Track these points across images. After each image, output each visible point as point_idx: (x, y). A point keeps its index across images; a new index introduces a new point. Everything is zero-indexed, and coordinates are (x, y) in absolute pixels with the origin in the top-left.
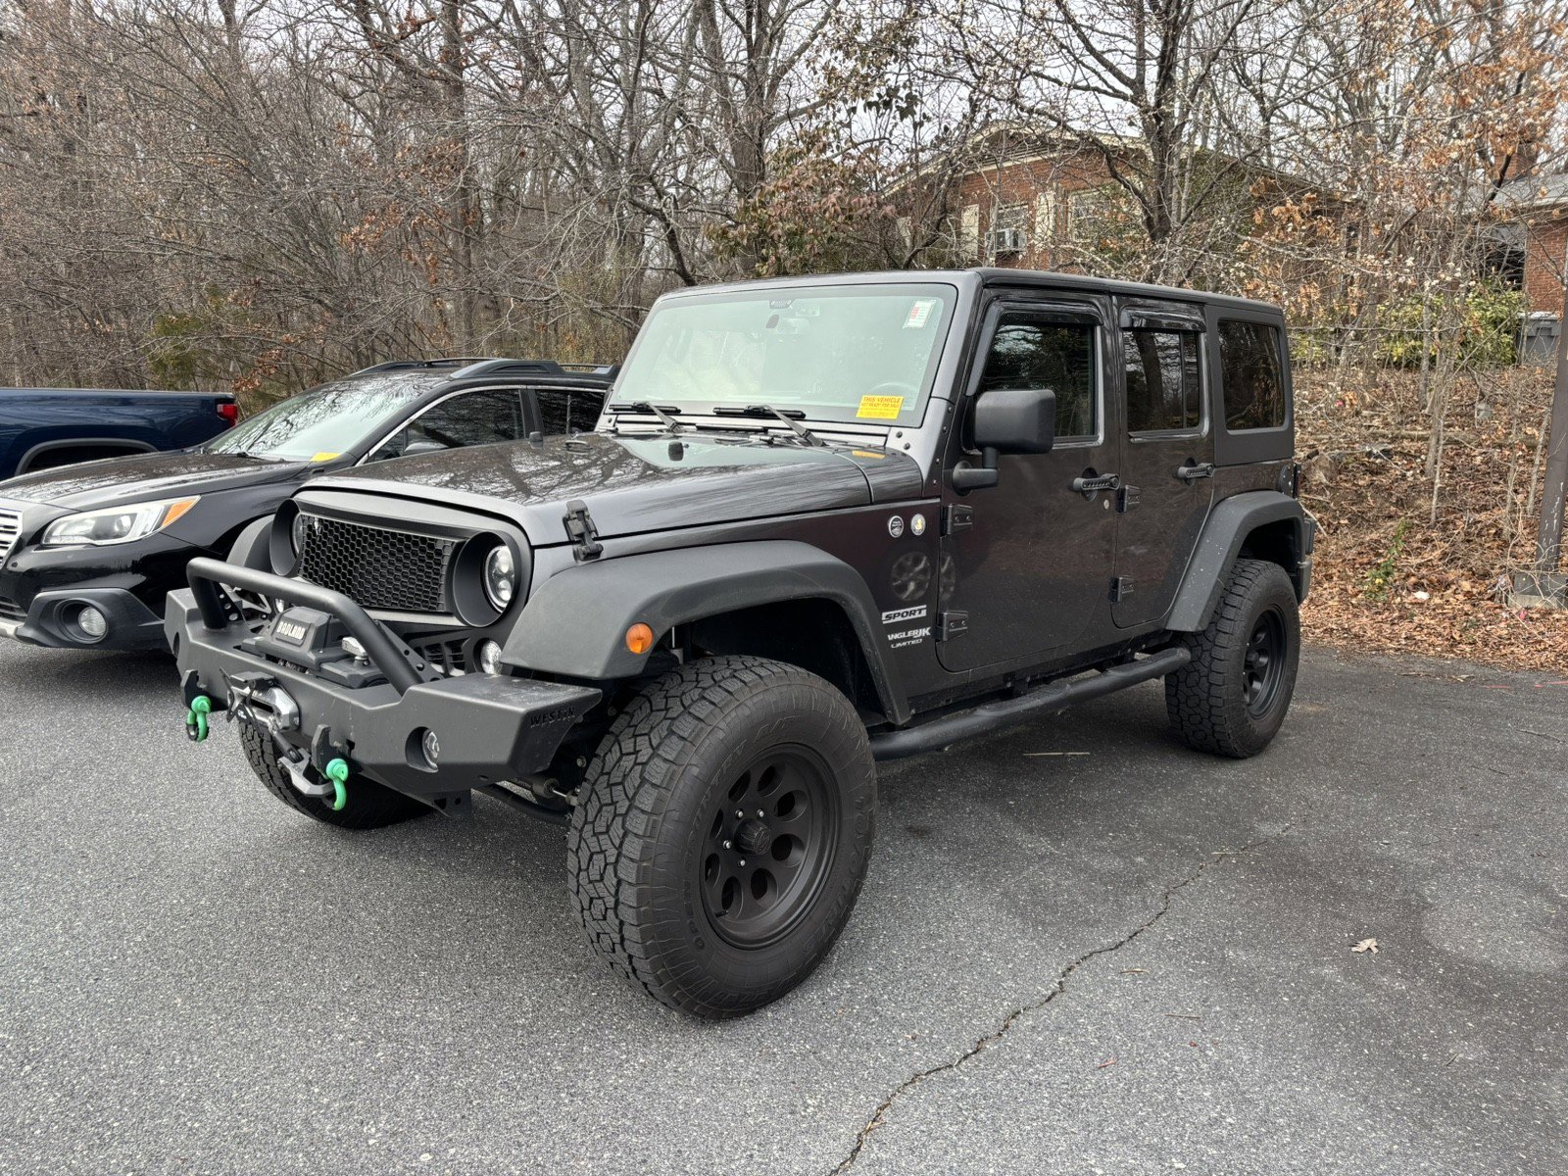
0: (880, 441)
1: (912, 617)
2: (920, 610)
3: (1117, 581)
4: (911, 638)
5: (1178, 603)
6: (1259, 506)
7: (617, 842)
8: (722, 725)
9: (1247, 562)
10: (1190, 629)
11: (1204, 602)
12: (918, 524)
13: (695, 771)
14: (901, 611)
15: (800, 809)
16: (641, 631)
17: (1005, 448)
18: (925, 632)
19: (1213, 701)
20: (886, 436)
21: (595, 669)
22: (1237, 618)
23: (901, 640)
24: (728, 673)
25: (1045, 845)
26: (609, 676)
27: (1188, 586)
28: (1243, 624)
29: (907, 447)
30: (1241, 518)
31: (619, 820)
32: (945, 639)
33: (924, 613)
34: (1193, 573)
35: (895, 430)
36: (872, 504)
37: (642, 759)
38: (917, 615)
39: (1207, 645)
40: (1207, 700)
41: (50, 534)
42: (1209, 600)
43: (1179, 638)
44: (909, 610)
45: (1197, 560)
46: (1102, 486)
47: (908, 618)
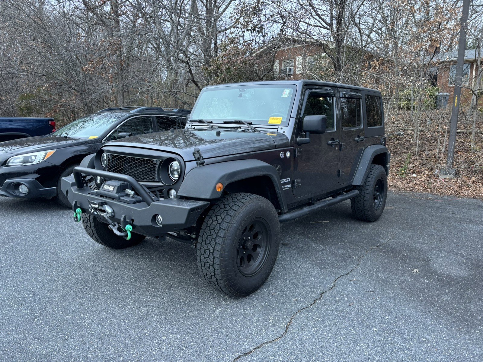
0: (276, 130)
3: (339, 171)
4: (286, 188)
5: (355, 177)
6: (377, 149)
7: (213, 246)
8: (242, 212)
9: (373, 165)
10: (359, 185)
11: (362, 177)
12: (288, 154)
13: (235, 225)
14: (284, 180)
15: (260, 237)
16: (220, 185)
17: (312, 132)
18: (290, 186)
19: (365, 205)
20: (277, 129)
21: (208, 196)
22: (371, 181)
24: (241, 197)
25: (322, 247)
26: (211, 198)
27: (358, 172)
28: (373, 183)
29: (284, 132)
30: (372, 152)
31: (213, 240)
32: (295, 188)
33: (289, 180)
34: (359, 168)
35: (280, 127)
36: (276, 148)
37: (219, 222)
38: (288, 181)
39: (363, 189)
40: (363, 205)
41: (9, 162)
42: (364, 176)
43: (355, 187)
44: (285, 179)
45: (360, 165)
46: (336, 143)
47: (285, 182)
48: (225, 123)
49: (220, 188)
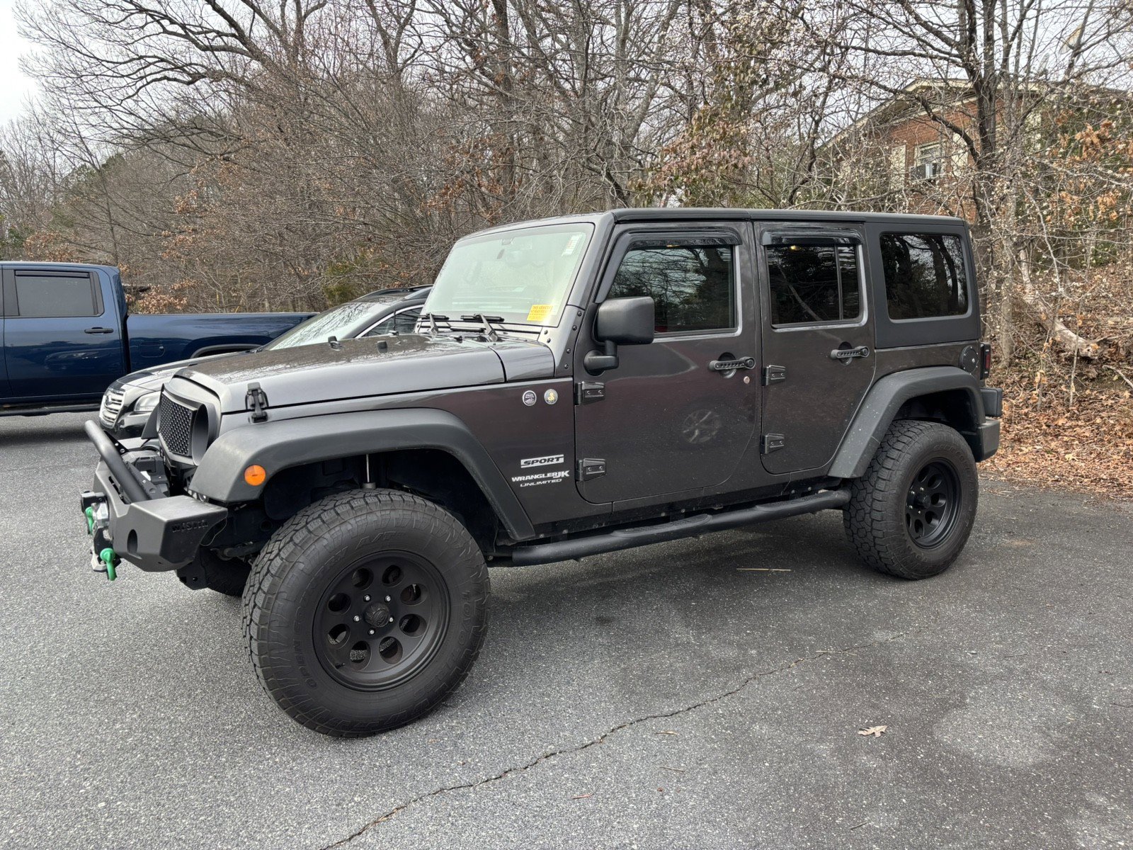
0: (534, 337)
1: (550, 463)
2: (558, 459)
3: (764, 438)
4: (551, 478)
5: (841, 454)
6: (919, 379)
8: (327, 536)
10: (847, 476)
11: (858, 455)
12: (551, 396)
13: (302, 566)
14: (539, 459)
16: (257, 469)
17: (620, 341)
18: (565, 474)
19: (875, 533)
20: (539, 333)
22: (895, 468)
23: (541, 480)
25: (689, 636)
26: (231, 500)
27: (848, 442)
28: (901, 473)
29: (549, 341)
30: (898, 389)
32: (584, 479)
33: (561, 460)
34: (853, 432)
35: (545, 329)
36: (506, 382)
38: (555, 462)
39: (870, 489)
40: (871, 532)
41: (139, 405)
42: (864, 453)
43: (835, 484)
44: (547, 458)
45: (857, 423)
46: (739, 366)
47: (546, 463)
48: (466, 320)
49: (257, 477)
